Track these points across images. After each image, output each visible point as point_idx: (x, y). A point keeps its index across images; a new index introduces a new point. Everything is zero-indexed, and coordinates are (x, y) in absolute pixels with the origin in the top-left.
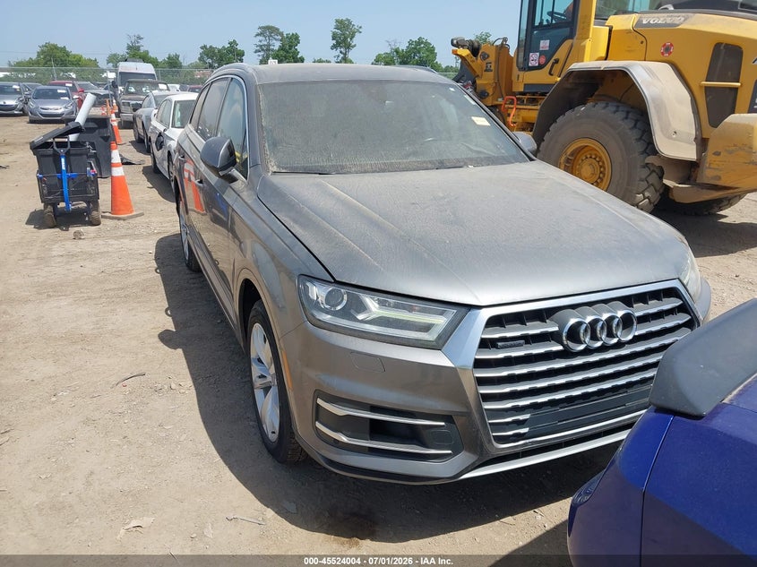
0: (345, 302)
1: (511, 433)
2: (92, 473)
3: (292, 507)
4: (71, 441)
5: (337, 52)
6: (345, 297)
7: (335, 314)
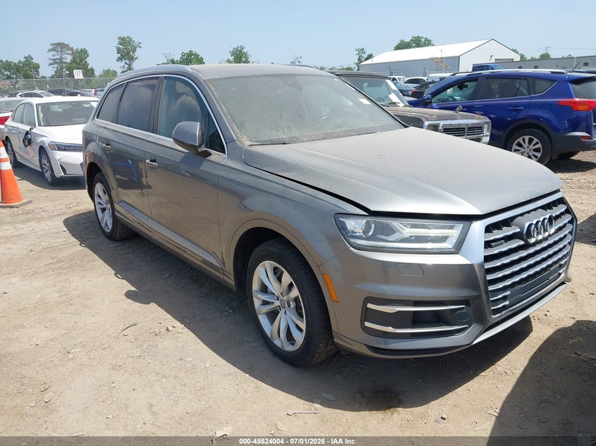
0: (372, 230)
1: (500, 306)
2: (151, 405)
3: (330, 397)
4: (113, 385)
5: (123, 63)
6: (373, 226)
7: (368, 239)
